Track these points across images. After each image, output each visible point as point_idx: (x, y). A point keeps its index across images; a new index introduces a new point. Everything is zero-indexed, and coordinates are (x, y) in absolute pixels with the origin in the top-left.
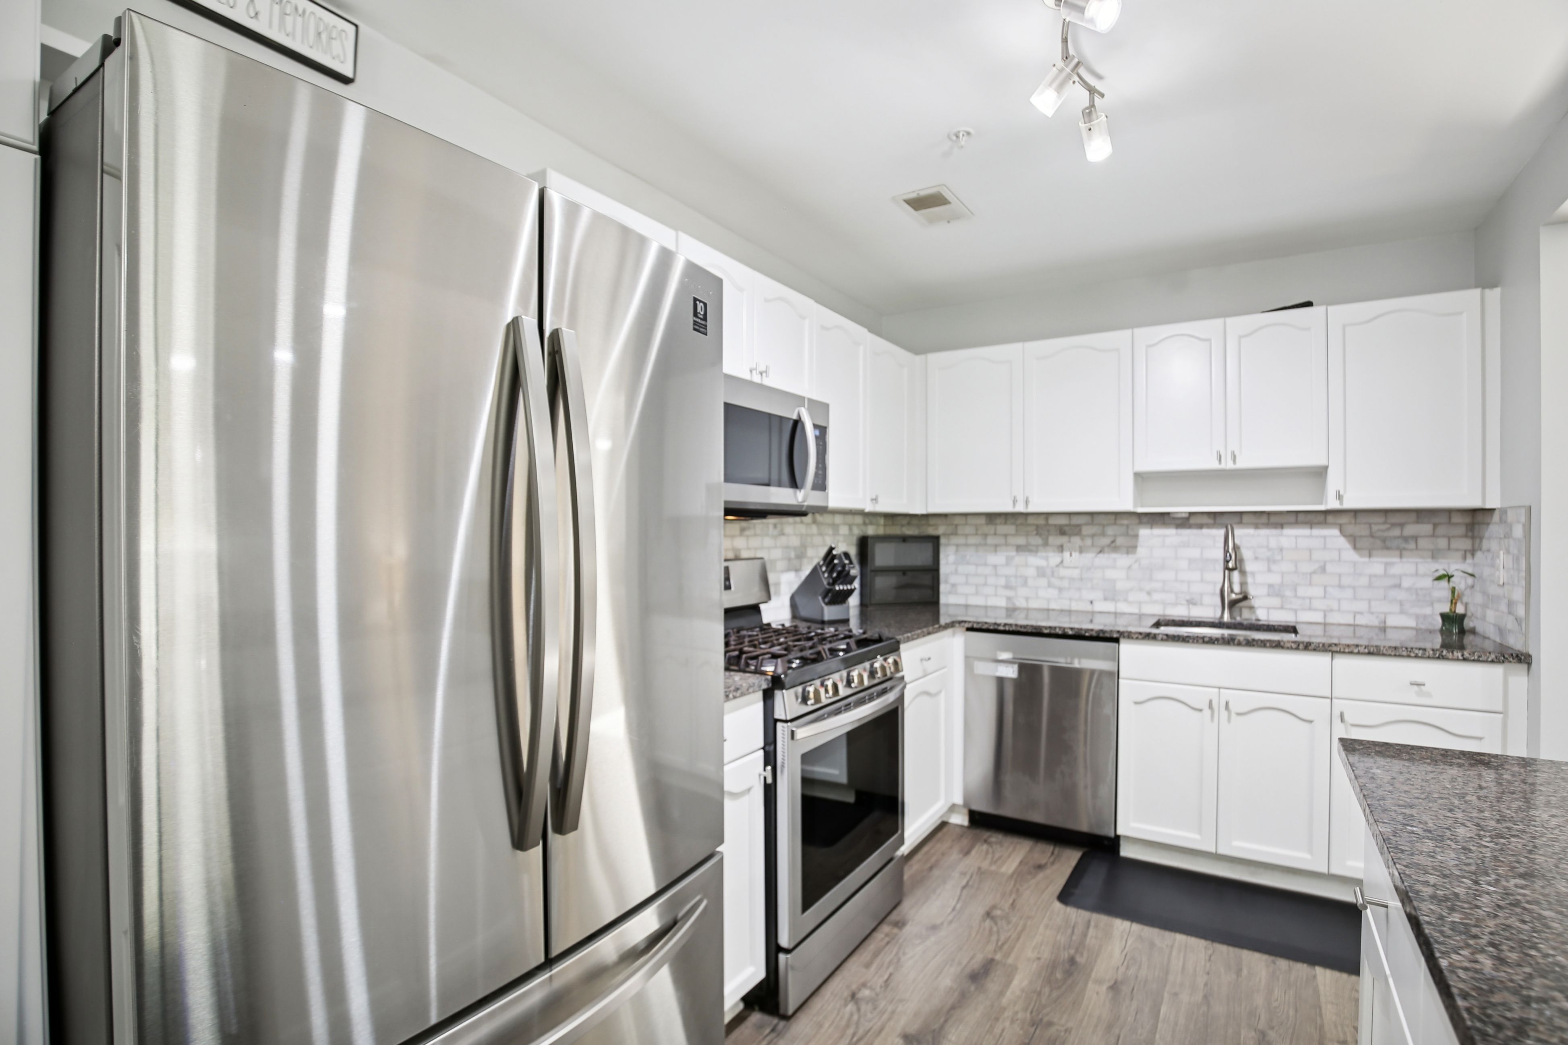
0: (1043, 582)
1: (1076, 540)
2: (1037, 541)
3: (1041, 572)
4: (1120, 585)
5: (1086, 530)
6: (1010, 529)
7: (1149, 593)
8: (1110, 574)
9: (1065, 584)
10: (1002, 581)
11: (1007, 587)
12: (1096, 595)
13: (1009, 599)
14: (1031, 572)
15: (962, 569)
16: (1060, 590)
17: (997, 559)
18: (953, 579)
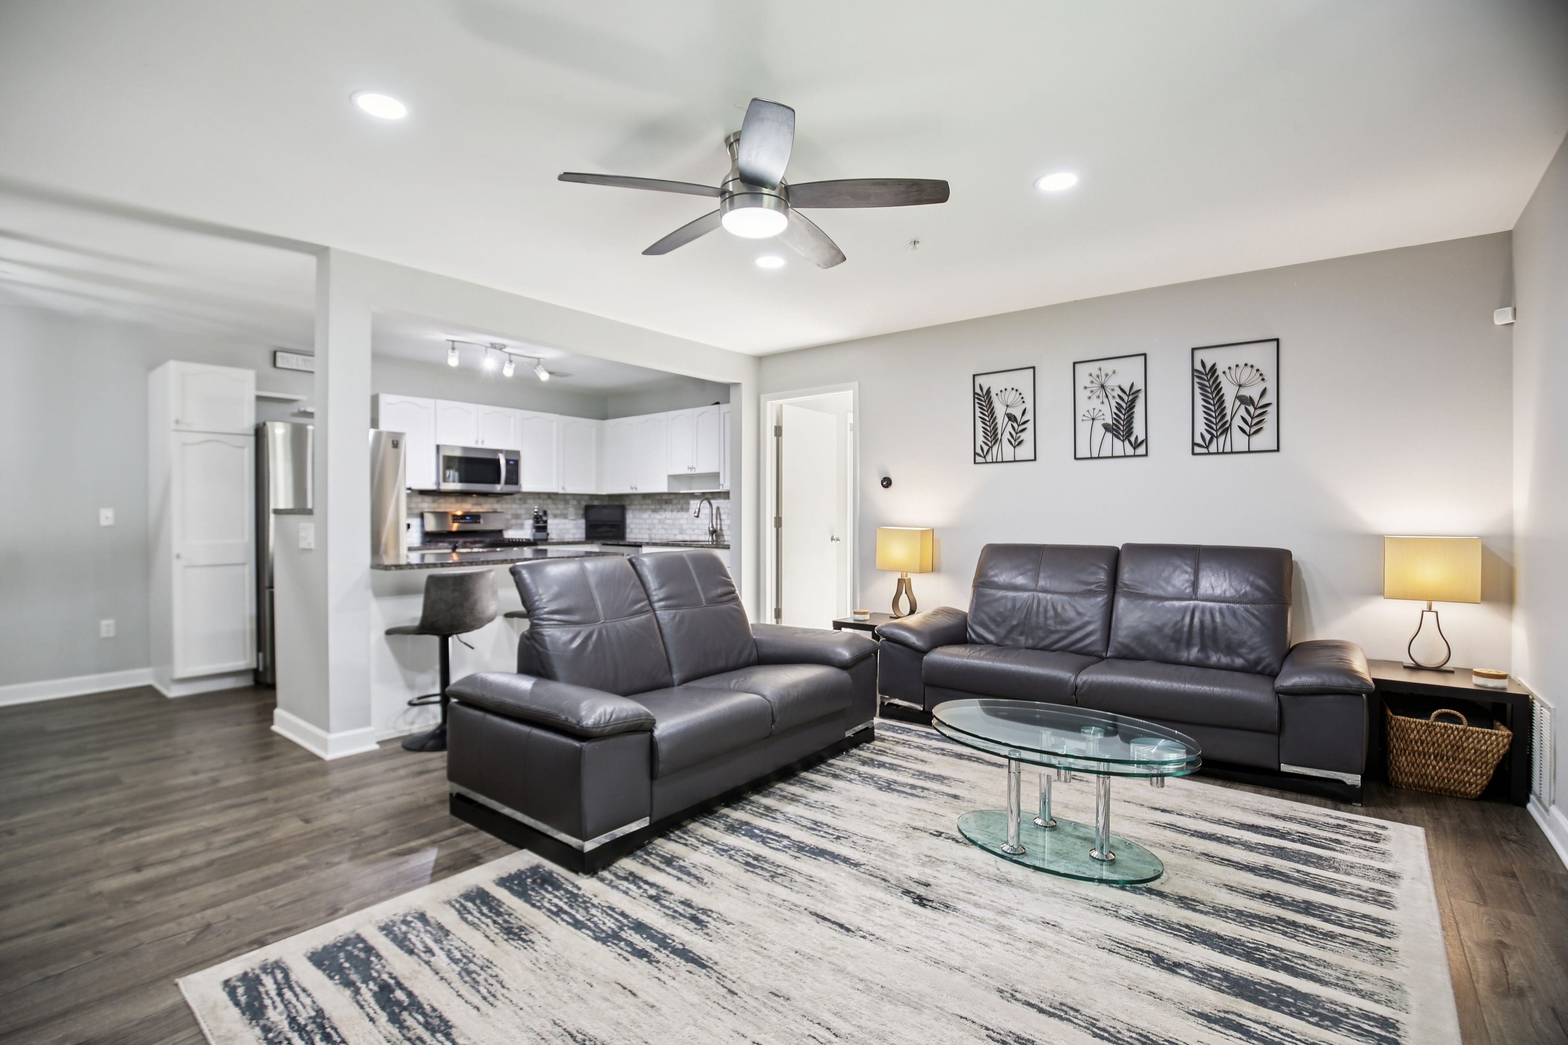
0: (660, 526)
1: (670, 506)
2: (658, 507)
3: (660, 522)
4: (685, 527)
5: (675, 501)
6: (649, 501)
7: (693, 530)
8: (682, 522)
9: (666, 527)
10: (647, 527)
11: (649, 529)
12: (677, 532)
13: (650, 535)
14: (656, 522)
15: (636, 521)
16: (666, 529)
17: (645, 515)
18: (632, 526)
